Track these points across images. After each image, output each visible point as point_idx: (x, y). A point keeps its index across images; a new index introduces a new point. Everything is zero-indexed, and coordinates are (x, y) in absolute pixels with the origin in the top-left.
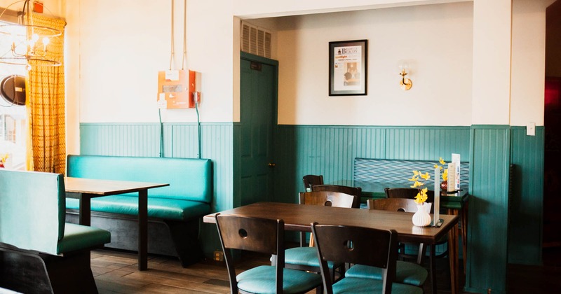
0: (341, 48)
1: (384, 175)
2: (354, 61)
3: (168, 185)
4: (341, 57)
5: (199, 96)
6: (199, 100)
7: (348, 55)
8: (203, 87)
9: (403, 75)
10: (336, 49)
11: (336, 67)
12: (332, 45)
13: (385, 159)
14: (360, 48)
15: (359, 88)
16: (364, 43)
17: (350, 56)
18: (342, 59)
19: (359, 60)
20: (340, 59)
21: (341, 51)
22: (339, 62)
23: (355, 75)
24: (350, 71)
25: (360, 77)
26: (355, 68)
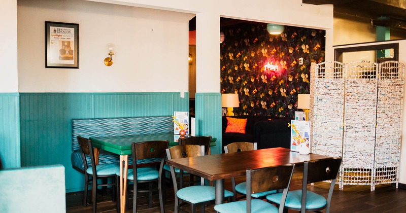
0: (56, 28)
1: (99, 131)
2: (68, 40)
7: (62, 35)
9: (111, 55)
10: (52, 29)
11: (52, 43)
12: (48, 24)
14: (72, 30)
15: (72, 62)
16: (76, 26)
17: (64, 36)
18: (57, 37)
19: (72, 39)
20: (55, 37)
21: (57, 30)
22: (54, 39)
23: (69, 52)
24: (65, 46)
25: (74, 53)
26: (69, 46)
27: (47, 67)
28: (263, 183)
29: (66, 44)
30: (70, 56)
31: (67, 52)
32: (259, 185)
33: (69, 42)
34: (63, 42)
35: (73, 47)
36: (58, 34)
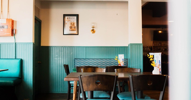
0: (68, 17)
2: (74, 22)
3: (8, 70)
4: (68, 20)
5: (15, 31)
6: (15, 33)
7: (71, 20)
8: (17, 27)
9: (93, 28)
10: (66, 17)
11: (66, 24)
12: (65, 16)
13: (86, 59)
14: (75, 17)
15: (75, 32)
16: (77, 16)
17: (72, 20)
18: (69, 21)
19: (75, 22)
20: (68, 21)
21: (68, 18)
22: (67, 22)
23: (74, 27)
24: (72, 25)
25: (76, 28)
26: (74, 25)
27: (64, 35)
28: (89, 85)
29: (72, 24)
30: (74, 29)
31: (73, 28)
32: (87, 86)
33: (74, 23)
34: (71, 23)
35: (76, 25)
36: (69, 20)
